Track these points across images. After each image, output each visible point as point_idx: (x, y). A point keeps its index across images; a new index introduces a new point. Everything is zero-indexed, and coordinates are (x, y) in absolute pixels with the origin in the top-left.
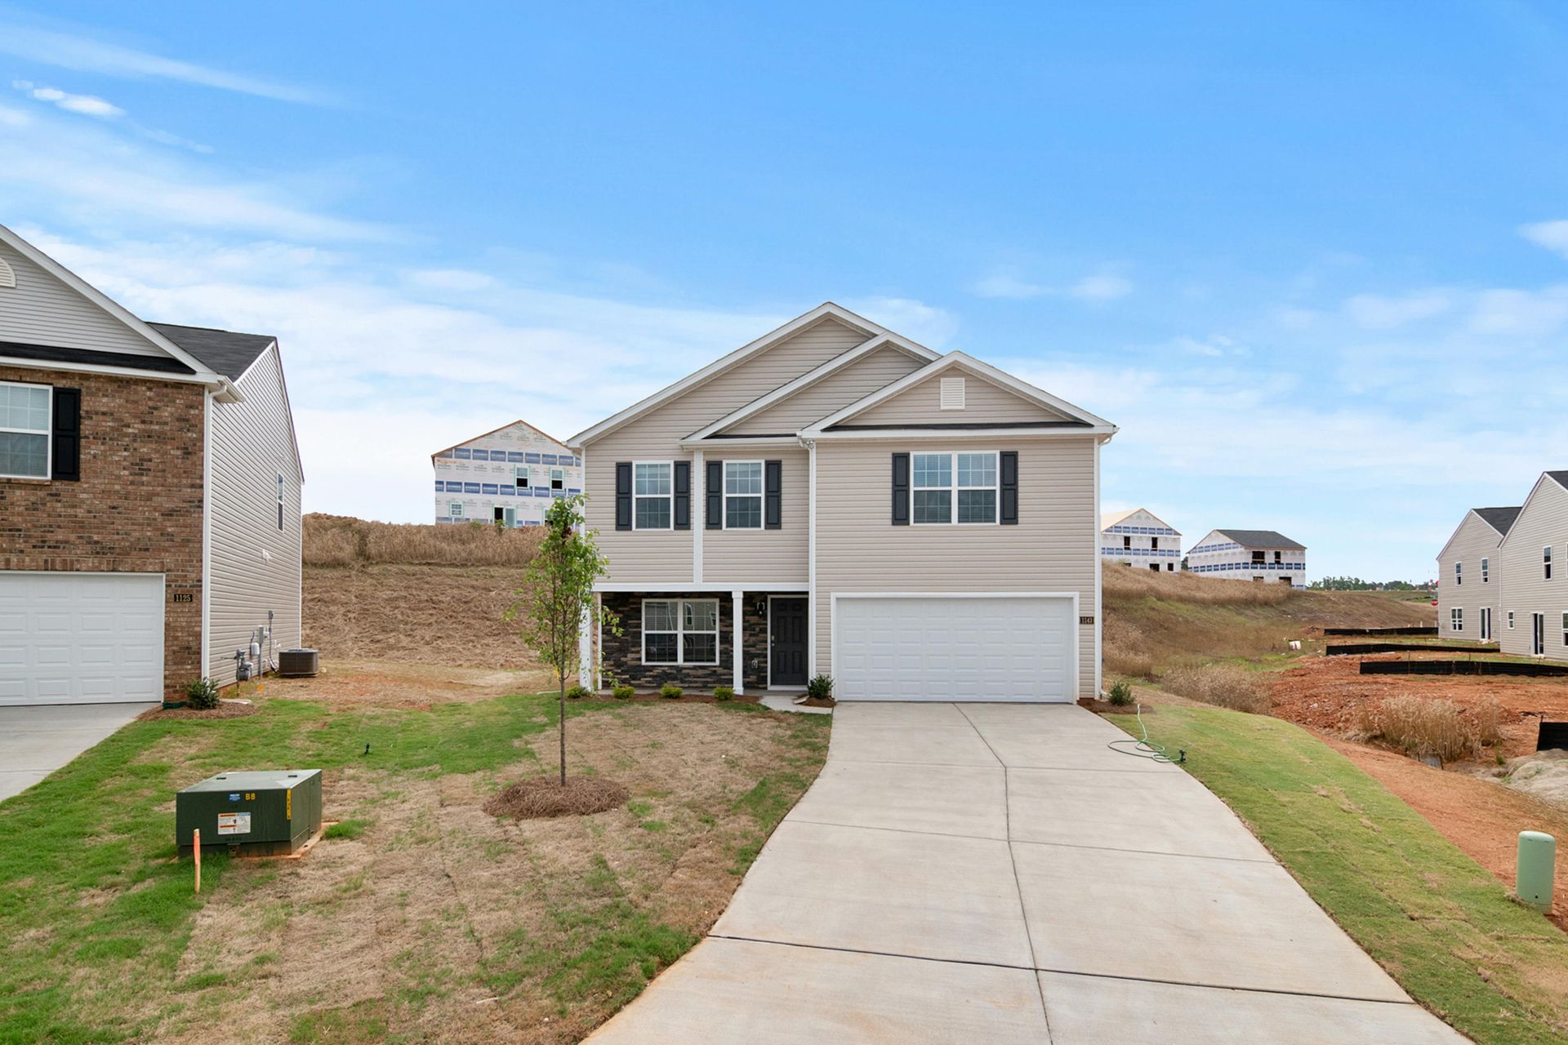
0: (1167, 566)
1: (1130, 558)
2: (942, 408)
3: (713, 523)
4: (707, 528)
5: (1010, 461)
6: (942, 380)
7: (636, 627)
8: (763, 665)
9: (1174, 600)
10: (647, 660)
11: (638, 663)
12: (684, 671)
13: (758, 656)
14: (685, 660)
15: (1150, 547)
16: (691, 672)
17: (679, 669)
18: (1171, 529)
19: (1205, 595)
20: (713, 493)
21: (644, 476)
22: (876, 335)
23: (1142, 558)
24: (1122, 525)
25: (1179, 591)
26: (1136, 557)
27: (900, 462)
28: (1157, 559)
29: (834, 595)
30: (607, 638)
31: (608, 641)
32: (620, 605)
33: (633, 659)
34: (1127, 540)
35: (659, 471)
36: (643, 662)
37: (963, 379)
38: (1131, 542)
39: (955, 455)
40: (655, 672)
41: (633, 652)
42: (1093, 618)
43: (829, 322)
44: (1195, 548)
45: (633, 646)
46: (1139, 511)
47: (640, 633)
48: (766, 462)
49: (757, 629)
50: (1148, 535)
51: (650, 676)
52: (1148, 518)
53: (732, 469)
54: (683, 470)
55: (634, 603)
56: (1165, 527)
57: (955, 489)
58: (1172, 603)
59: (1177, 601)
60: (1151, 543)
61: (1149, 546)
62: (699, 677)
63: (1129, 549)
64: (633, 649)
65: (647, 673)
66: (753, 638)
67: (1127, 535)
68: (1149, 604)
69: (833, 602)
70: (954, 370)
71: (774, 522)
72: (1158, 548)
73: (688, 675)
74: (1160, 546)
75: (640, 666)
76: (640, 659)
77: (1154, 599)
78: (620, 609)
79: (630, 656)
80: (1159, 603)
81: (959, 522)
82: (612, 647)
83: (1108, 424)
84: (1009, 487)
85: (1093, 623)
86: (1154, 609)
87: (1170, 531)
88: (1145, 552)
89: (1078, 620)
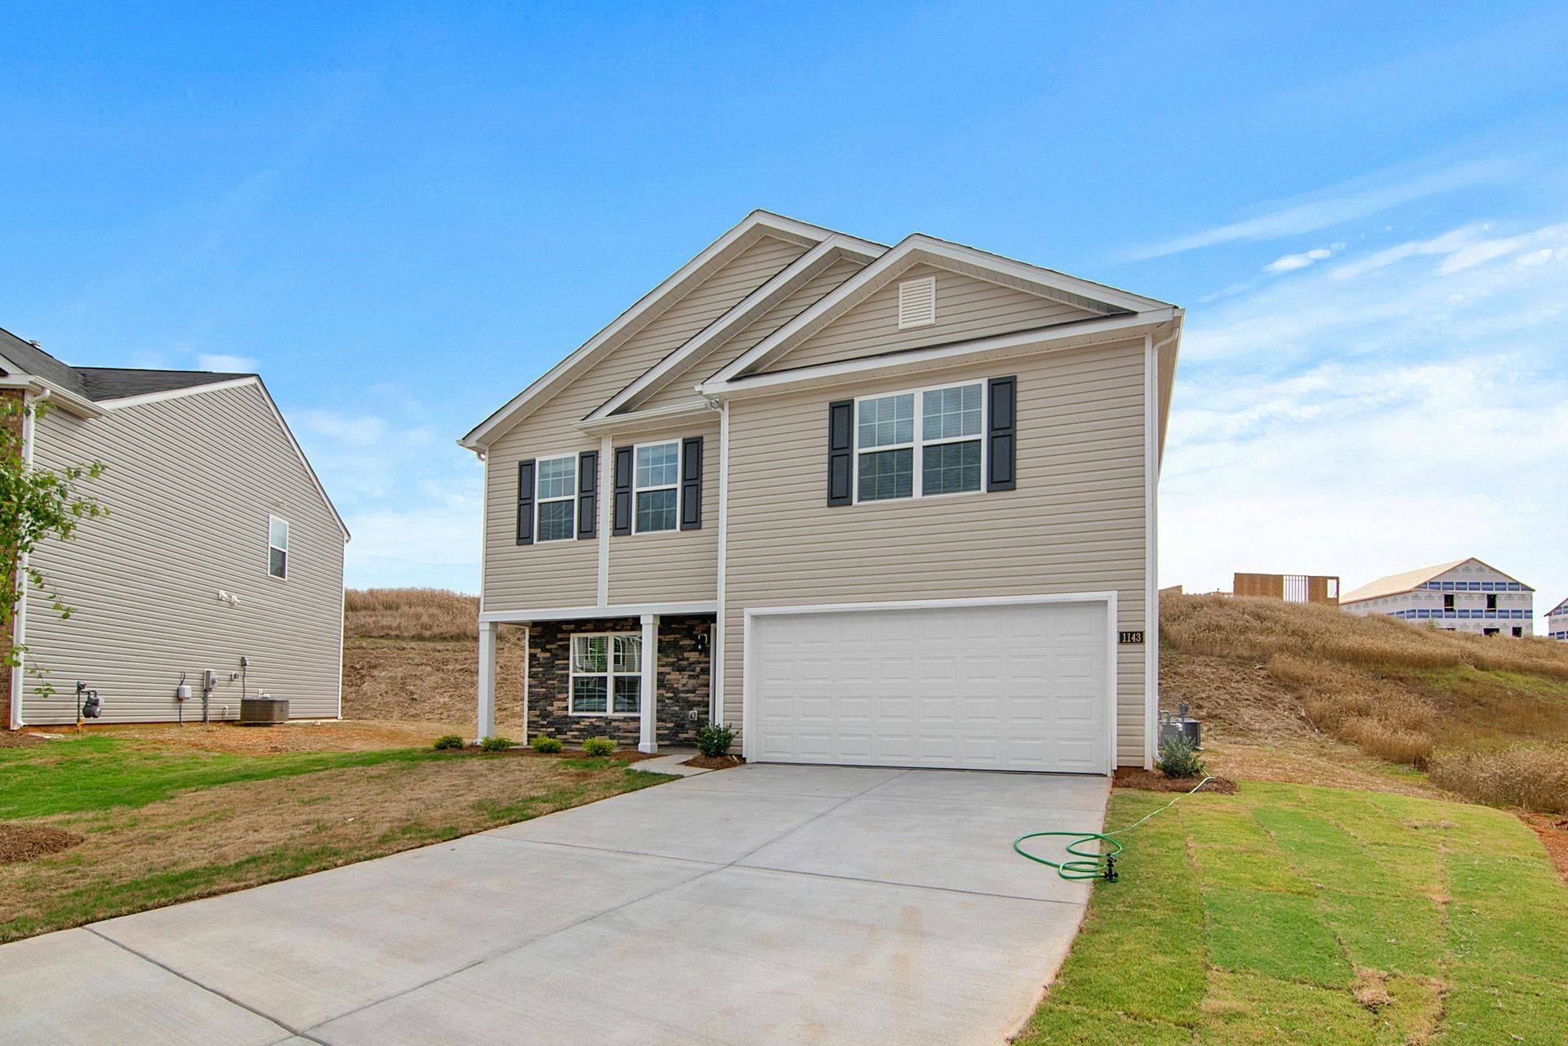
0: (1510, 631)
1: (1457, 622)
2: (901, 326)
3: (620, 528)
4: (614, 535)
5: (1003, 391)
6: (901, 285)
7: (563, 669)
8: (703, 716)
9: (1507, 670)
10: (575, 710)
11: (565, 713)
12: (614, 724)
13: (698, 704)
14: (615, 711)
15: (1485, 608)
16: (623, 725)
17: (609, 721)
18: (1518, 583)
19: (1562, 665)
20: (622, 489)
21: (547, 476)
22: (819, 243)
23: (1471, 622)
24: (1441, 580)
25: (1518, 659)
26: (1463, 621)
27: (841, 412)
28: (1495, 623)
29: (748, 612)
30: (534, 683)
31: (535, 687)
32: (548, 643)
33: (559, 709)
34: (1449, 600)
35: (562, 468)
36: (570, 713)
37: (933, 279)
38: (1455, 602)
39: (918, 394)
40: (584, 724)
41: (559, 700)
42: (1142, 633)
43: (761, 239)
44: (1558, 607)
45: (559, 693)
46: (1468, 561)
47: (568, 676)
48: (684, 440)
49: (698, 669)
50: (1481, 591)
51: (577, 730)
52: (1481, 569)
53: (645, 455)
54: (589, 460)
55: (562, 640)
56: (1508, 581)
57: (918, 445)
58: (1502, 674)
59: (1513, 671)
60: (1485, 602)
61: (1483, 605)
62: (630, 732)
63: (1452, 610)
64: (560, 696)
65: (574, 726)
66: (692, 682)
67: (1449, 592)
68: (1462, 673)
69: (747, 620)
70: (918, 266)
71: (692, 522)
72: (1497, 609)
73: (618, 729)
74: (1499, 605)
75: (567, 716)
76: (566, 708)
77: (1472, 667)
78: (548, 647)
79: (557, 704)
80: (1479, 673)
81: (924, 494)
82: (538, 694)
83: (1160, 305)
84: (1000, 433)
85: (1142, 641)
86: (1468, 679)
87: (1515, 585)
88: (1477, 614)
89: (1115, 638)
